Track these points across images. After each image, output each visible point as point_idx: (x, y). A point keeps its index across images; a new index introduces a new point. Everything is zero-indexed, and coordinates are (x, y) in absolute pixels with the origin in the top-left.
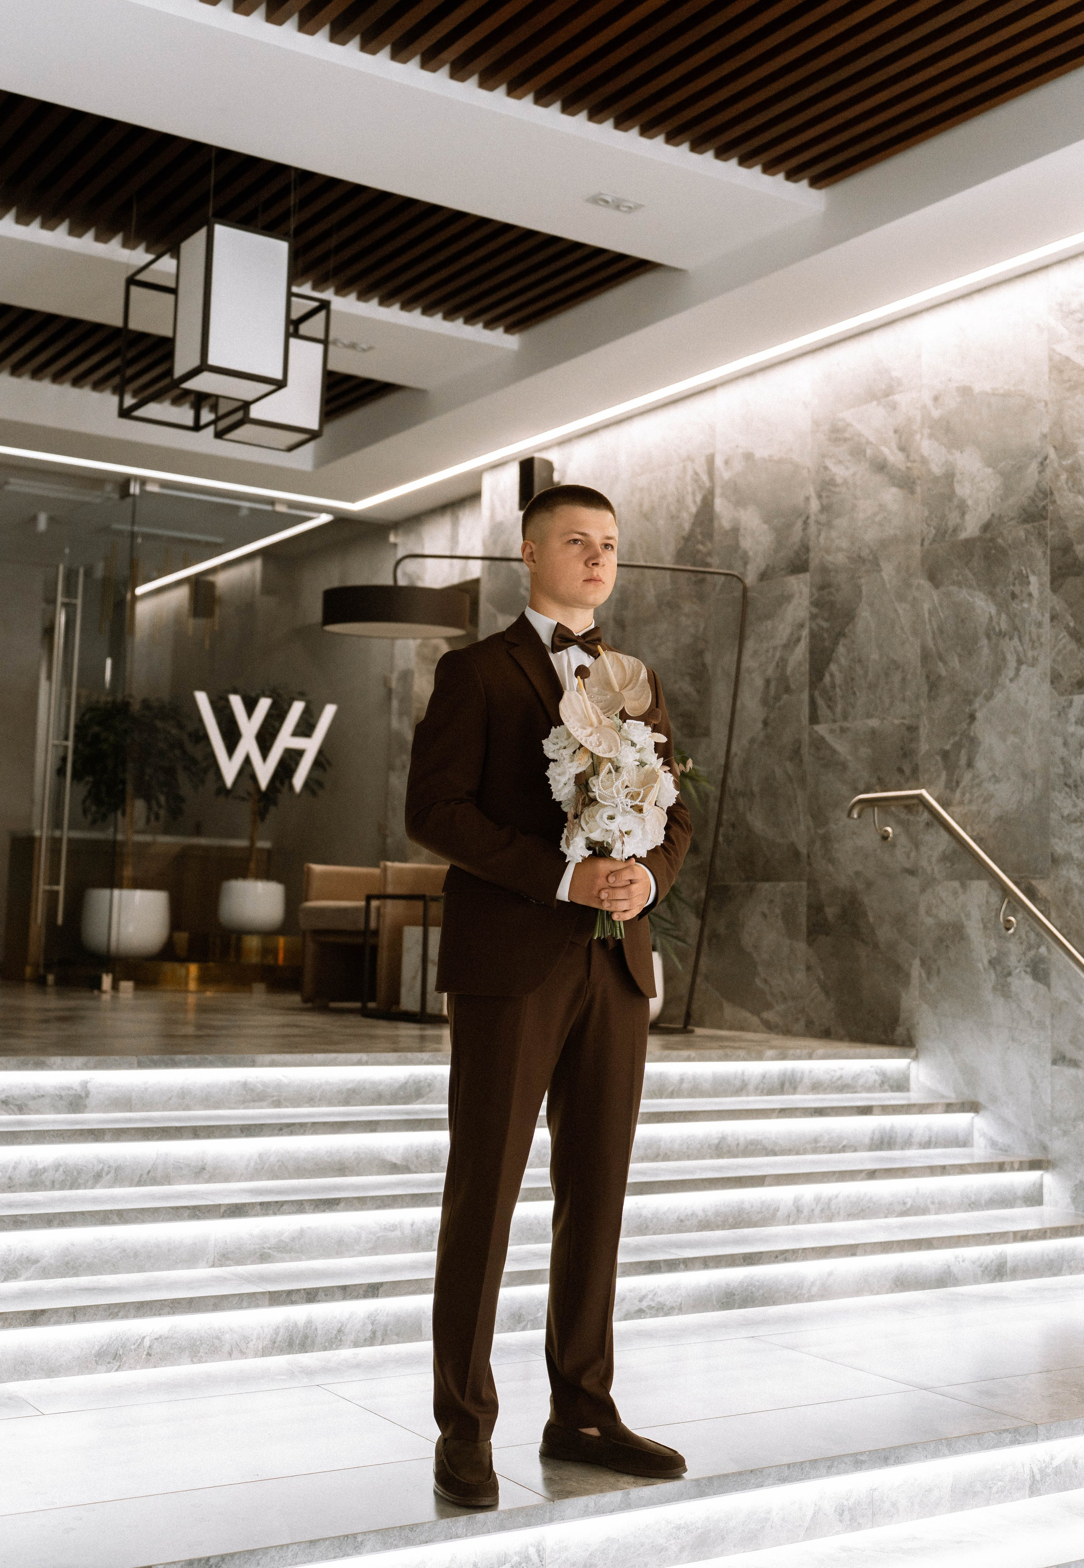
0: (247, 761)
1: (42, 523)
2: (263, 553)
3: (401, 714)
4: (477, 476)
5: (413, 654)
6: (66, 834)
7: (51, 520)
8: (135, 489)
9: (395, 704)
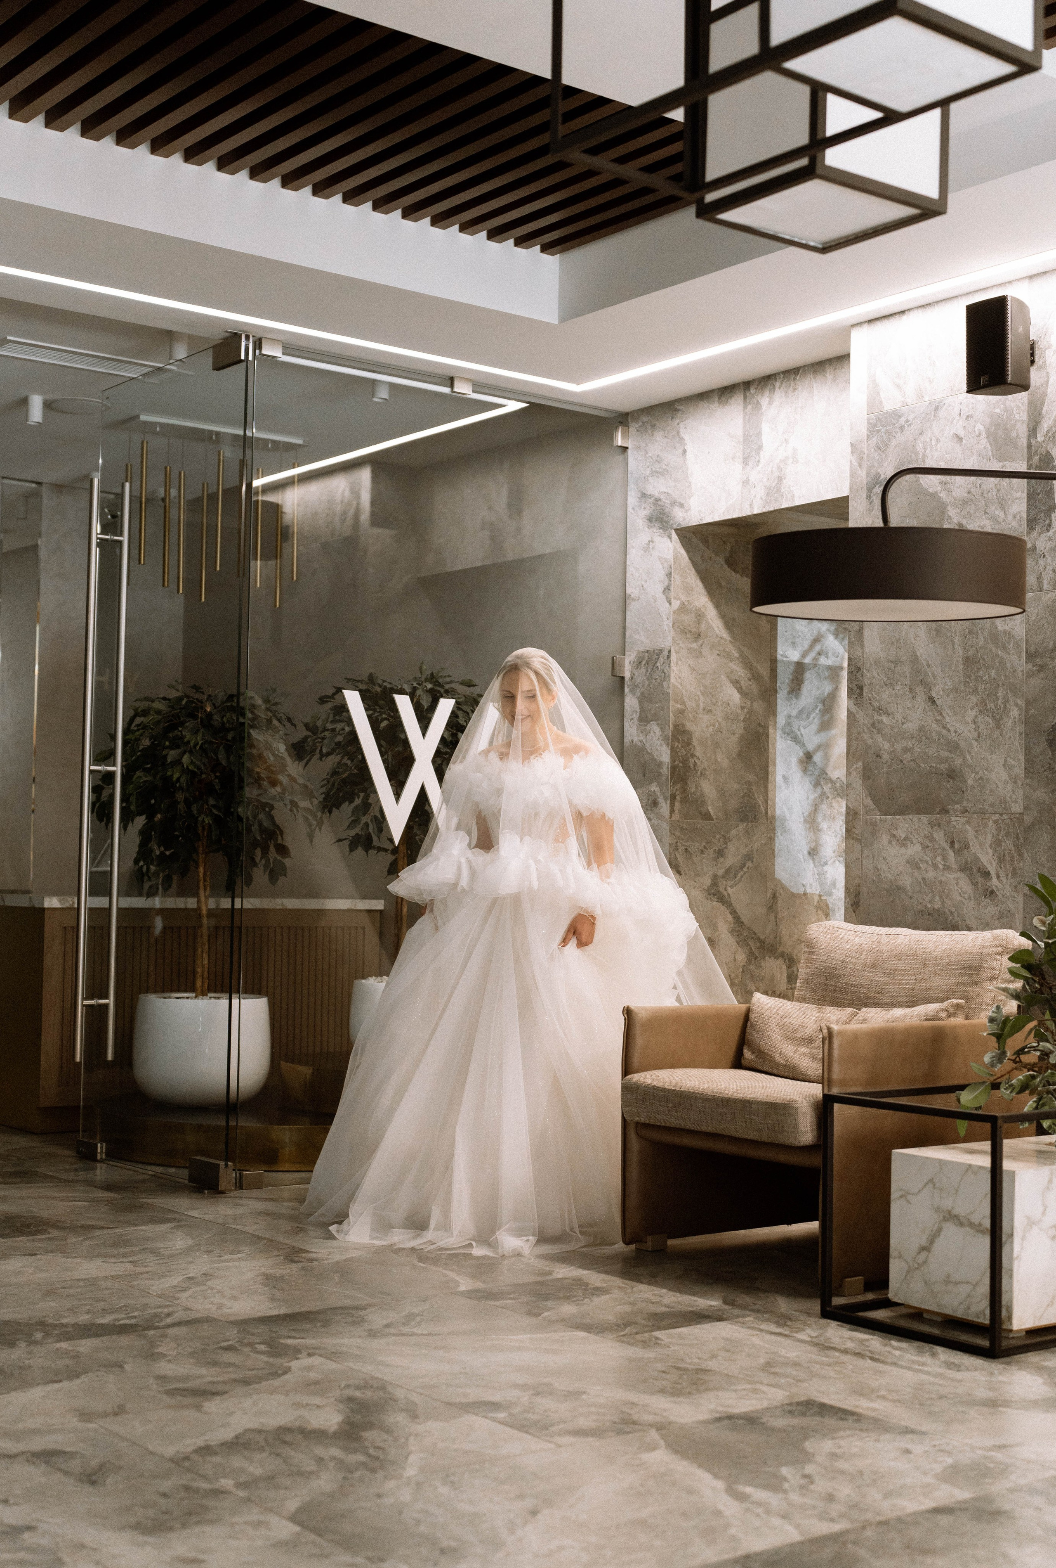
0: (422, 797)
1: (36, 412)
2: (374, 461)
3: (644, 720)
4: (845, 332)
5: (667, 624)
6: (116, 902)
7: (48, 406)
8: (246, 348)
9: (631, 702)
